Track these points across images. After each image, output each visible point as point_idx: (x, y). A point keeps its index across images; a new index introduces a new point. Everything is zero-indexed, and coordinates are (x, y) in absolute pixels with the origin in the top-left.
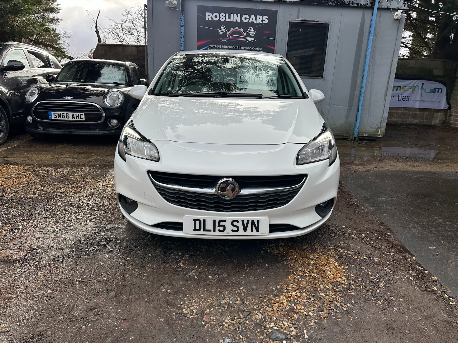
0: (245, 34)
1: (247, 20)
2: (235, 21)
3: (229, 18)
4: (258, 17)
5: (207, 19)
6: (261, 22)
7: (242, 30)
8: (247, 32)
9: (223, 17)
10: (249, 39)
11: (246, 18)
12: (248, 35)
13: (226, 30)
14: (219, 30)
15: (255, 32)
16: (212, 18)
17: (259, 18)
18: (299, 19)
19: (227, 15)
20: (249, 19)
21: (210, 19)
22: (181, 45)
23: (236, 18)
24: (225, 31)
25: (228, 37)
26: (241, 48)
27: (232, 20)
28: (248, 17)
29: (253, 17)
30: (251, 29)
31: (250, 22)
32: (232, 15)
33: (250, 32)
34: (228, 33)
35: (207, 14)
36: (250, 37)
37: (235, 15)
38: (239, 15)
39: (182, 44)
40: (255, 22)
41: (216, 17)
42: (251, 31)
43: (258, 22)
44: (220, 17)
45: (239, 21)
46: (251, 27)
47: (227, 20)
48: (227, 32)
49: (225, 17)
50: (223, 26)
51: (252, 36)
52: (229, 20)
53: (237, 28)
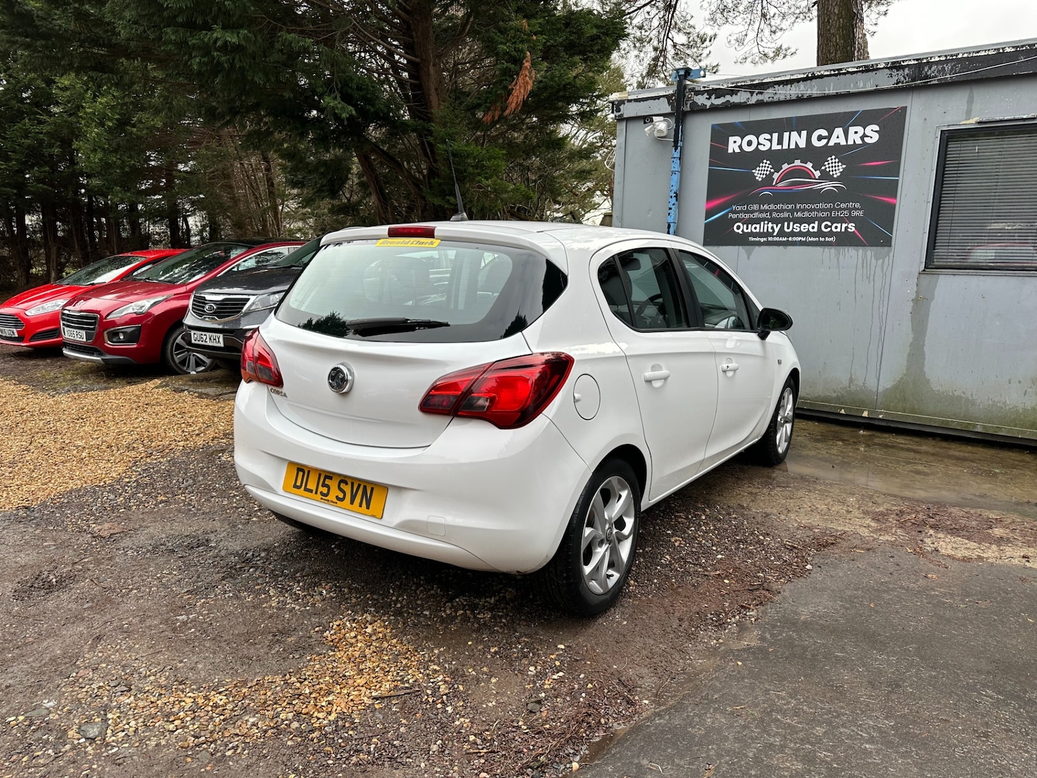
0: (817, 174)
1: (824, 142)
2: (793, 146)
3: (780, 142)
4: (852, 130)
5: (730, 151)
6: (859, 142)
7: (809, 165)
8: (823, 168)
9: (766, 142)
10: (827, 185)
11: (820, 138)
12: (826, 176)
13: (772, 170)
14: (756, 172)
15: (844, 166)
16: (740, 147)
17: (856, 133)
18: (973, 121)
19: (775, 136)
20: (829, 138)
21: (737, 150)
22: (670, 211)
23: (797, 139)
24: (768, 173)
25: (776, 184)
26: (807, 207)
27: (785, 147)
28: (824, 133)
29: (839, 131)
30: (834, 161)
31: (831, 143)
32: (786, 135)
33: (831, 169)
34: (776, 176)
35: (731, 139)
36: (831, 179)
37: (794, 134)
38: (804, 133)
39: (670, 209)
40: (843, 143)
41: (750, 143)
42: (834, 165)
43: (851, 142)
44: (759, 144)
45: (802, 144)
46: (833, 157)
47: (775, 147)
48: (773, 173)
49: (770, 140)
50: (765, 161)
51: (835, 176)
52: (779, 147)
53: (797, 163)
